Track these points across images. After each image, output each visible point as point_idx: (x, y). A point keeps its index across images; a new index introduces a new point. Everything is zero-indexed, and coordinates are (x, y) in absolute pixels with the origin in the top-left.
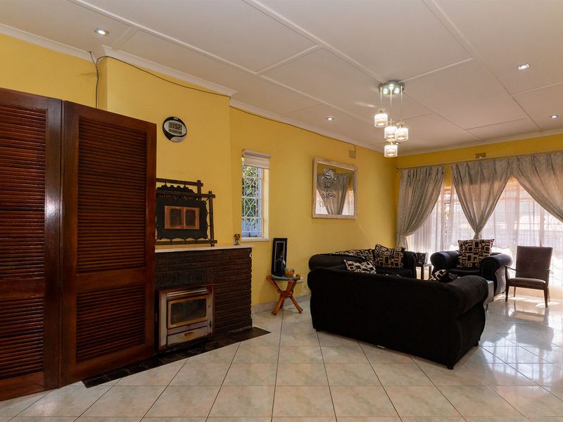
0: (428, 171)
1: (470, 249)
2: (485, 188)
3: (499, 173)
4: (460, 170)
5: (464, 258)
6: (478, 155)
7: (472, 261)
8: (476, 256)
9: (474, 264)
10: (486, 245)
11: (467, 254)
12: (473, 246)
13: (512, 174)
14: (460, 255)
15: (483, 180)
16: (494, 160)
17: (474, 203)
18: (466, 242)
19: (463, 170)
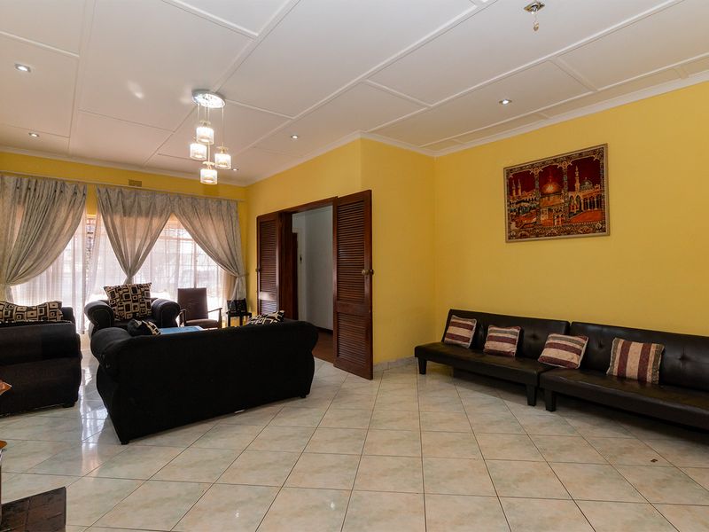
0: (59, 187)
1: (127, 296)
2: (142, 222)
3: (159, 209)
4: (111, 195)
5: (122, 308)
6: (132, 182)
7: (132, 310)
8: (136, 304)
9: (134, 314)
10: (144, 290)
11: (124, 304)
12: (131, 293)
13: (173, 212)
14: (115, 305)
15: (140, 214)
16: (154, 193)
17: (127, 240)
18: (118, 289)
19: (113, 196)
